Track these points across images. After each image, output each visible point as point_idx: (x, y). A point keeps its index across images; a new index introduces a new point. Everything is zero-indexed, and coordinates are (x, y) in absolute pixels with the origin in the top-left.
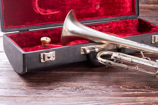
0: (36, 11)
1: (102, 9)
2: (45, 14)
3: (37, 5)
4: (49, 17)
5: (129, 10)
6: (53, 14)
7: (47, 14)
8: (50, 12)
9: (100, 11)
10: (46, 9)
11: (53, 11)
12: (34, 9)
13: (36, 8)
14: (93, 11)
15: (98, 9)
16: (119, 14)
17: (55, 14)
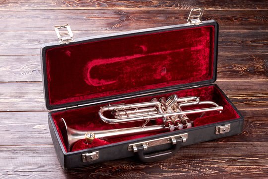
0: (87, 82)
1: (169, 75)
2: (99, 85)
3: (89, 75)
4: (103, 88)
5: (204, 72)
6: (108, 85)
7: (101, 84)
8: (104, 82)
9: (166, 76)
10: (100, 79)
11: (108, 81)
12: (86, 80)
13: (87, 79)
14: (159, 77)
15: (165, 74)
16: (191, 79)
17: (110, 84)
